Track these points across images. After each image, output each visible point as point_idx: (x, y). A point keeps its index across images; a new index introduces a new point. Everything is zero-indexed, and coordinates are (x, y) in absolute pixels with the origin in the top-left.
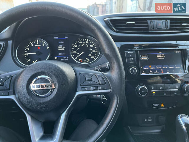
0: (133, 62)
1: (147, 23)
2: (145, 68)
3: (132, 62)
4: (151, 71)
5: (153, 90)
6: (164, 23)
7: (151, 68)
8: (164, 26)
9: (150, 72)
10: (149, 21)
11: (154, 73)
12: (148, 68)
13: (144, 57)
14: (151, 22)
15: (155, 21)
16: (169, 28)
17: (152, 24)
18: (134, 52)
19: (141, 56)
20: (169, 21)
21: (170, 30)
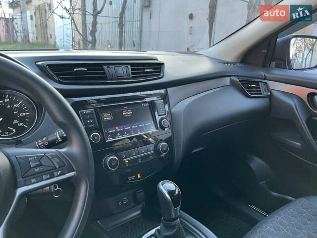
0: (93, 125)
1: (103, 69)
2: (110, 132)
3: (91, 126)
4: (119, 134)
5: (125, 158)
6: (125, 70)
7: (118, 130)
8: (125, 73)
9: (118, 136)
10: (105, 67)
11: (123, 136)
12: (114, 131)
13: (107, 117)
14: (109, 68)
15: (113, 66)
16: (131, 76)
17: (110, 70)
18: (92, 111)
19: (103, 115)
20: (129, 67)
21: (133, 78)
